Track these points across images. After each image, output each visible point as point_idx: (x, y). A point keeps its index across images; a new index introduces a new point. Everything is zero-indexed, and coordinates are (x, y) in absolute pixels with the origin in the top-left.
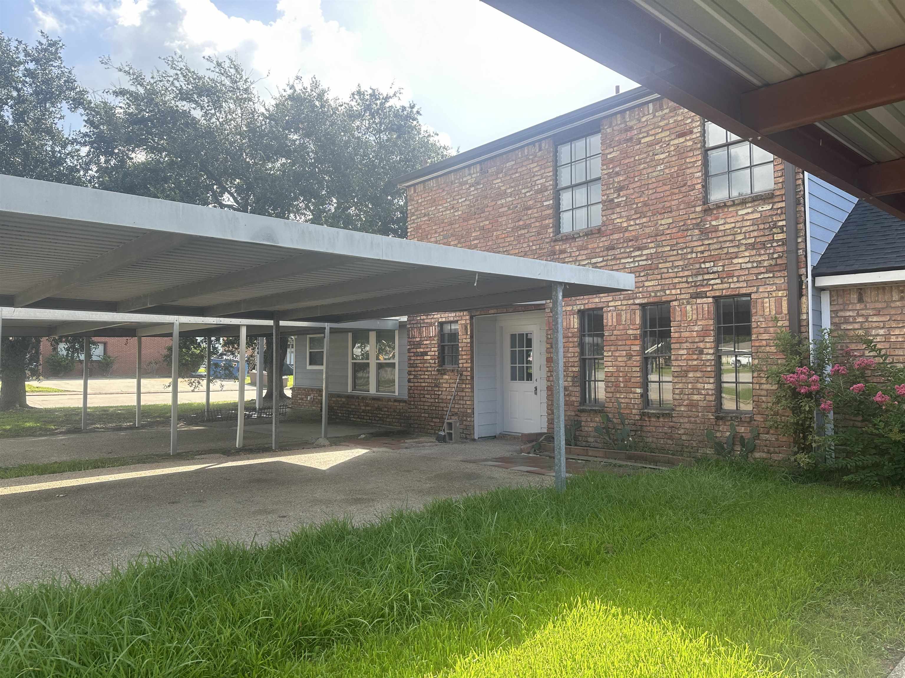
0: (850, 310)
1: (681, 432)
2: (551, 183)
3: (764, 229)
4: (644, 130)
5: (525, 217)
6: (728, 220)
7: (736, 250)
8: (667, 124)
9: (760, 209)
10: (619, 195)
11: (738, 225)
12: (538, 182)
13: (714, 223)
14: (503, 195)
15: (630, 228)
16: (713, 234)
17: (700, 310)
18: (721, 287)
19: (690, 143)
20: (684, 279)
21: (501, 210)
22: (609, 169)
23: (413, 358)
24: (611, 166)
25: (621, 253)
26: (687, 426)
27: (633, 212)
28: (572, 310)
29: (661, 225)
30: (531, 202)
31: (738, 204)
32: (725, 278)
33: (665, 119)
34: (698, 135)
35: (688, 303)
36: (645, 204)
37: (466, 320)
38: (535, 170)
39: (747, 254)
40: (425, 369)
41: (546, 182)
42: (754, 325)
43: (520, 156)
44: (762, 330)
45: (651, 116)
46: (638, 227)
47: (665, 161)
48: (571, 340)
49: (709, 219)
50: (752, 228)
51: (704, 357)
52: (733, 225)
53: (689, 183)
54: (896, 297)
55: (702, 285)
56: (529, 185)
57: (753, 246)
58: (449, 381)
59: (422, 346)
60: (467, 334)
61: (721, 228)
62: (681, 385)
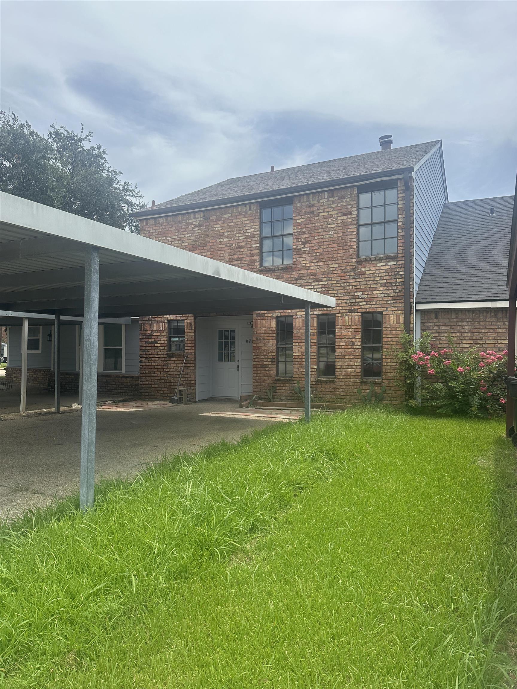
0: (431, 323)
1: (341, 390)
2: (258, 232)
3: (392, 275)
4: (321, 208)
5: (239, 253)
6: (371, 269)
7: (375, 286)
8: (336, 207)
9: (390, 264)
10: (304, 246)
11: (377, 272)
12: (249, 231)
13: (363, 269)
14: (222, 236)
15: (312, 268)
16: (362, 276)
17: (353, 320)
18: (366, 306)
19: (350, 220)
20: (344, 301)
21: (220, 246)
22: (298, 229)
23: (145, 345)
24: (299, 228)
25: (306, 282)
26: (344, 387)
27: (314, 258)
28: (272, 316)
29: (331, 267)
30: (243, 244)
31: (378, 260)
32: (368, 302)
33: (335, 203)
34: (355, 216)
35: (346, 315)
36: (321, 254)
37: (191, 319)
38: (246, 222)
39: (381, 289)
40: (155, 353)
41: (254, 231)
42: (384, 329)
43: (235, 211)
44: (389, 332)
45: (326, 200)
46: (316, 267)
47: (335, 229)
48: (271, 335)
49: (360, 267)
50: (385, 274)
51: (355, 347)
52: (374, 271)
53: (349, 244)
54: (454, 316)
55: (355, 305)
56: (242, 232)
57: (384, 285)
58: (176, 362)
59: (152, 337)
60: (191, 329)
61: (367, 272)
62: (341, 363)
